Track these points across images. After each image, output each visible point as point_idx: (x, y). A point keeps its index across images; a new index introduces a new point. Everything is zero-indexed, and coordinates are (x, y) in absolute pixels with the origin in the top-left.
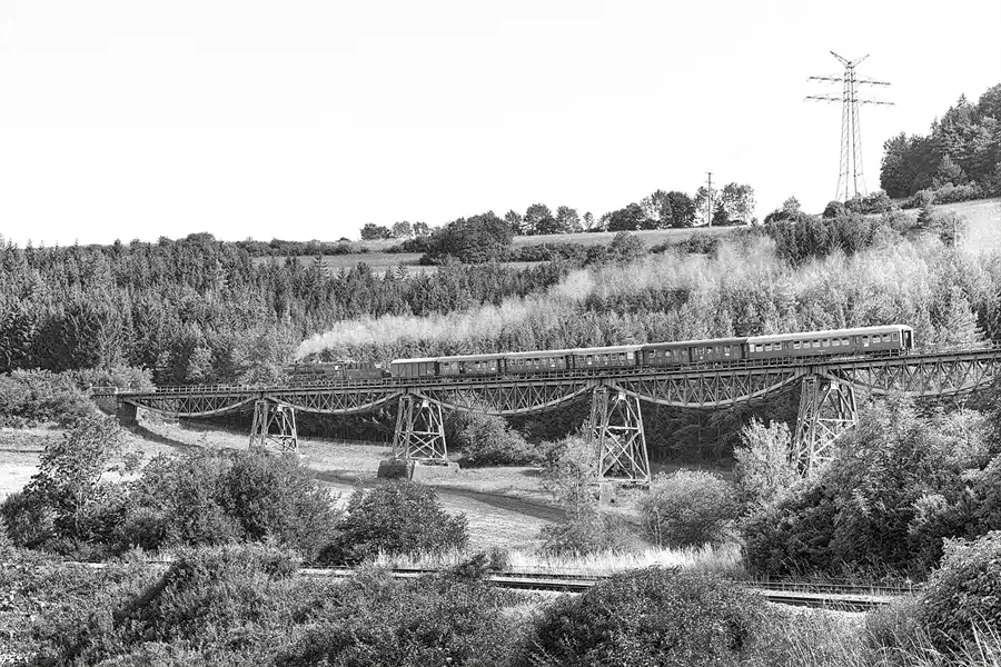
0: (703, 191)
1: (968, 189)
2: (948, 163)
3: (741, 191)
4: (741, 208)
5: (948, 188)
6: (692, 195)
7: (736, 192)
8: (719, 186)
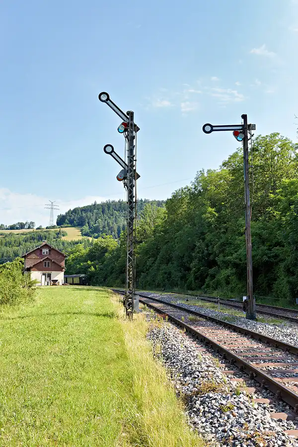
0: (26, 223)
1: (69, 225)
2: (66, 221)
3: (33, 223)
4: (33, 226)
5: (66, 225)
6: (25, 223)
7: (32, 223)
8: (29, 222)
